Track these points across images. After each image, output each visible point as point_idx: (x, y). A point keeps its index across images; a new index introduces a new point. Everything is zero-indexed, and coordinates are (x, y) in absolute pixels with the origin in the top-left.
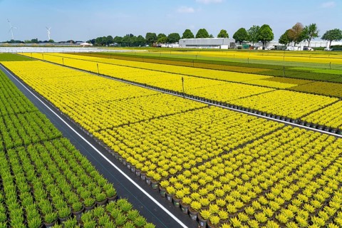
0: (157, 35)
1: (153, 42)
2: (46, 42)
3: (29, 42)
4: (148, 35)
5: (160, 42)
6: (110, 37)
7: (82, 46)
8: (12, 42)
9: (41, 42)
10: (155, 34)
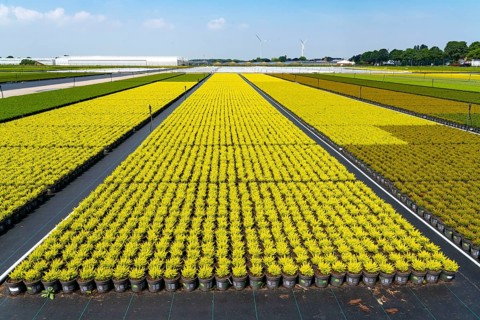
0: (468, 45)
1: (458, 58)
2: (296, 60)
3: (276, 60)
4: (450, 45)
5: (471, 56)
6: (384, 51)
7: (339, 65)
8: (259, 60)
9: (289, 60)
10: (464, 44)
